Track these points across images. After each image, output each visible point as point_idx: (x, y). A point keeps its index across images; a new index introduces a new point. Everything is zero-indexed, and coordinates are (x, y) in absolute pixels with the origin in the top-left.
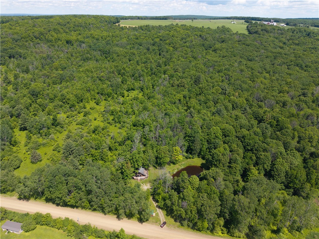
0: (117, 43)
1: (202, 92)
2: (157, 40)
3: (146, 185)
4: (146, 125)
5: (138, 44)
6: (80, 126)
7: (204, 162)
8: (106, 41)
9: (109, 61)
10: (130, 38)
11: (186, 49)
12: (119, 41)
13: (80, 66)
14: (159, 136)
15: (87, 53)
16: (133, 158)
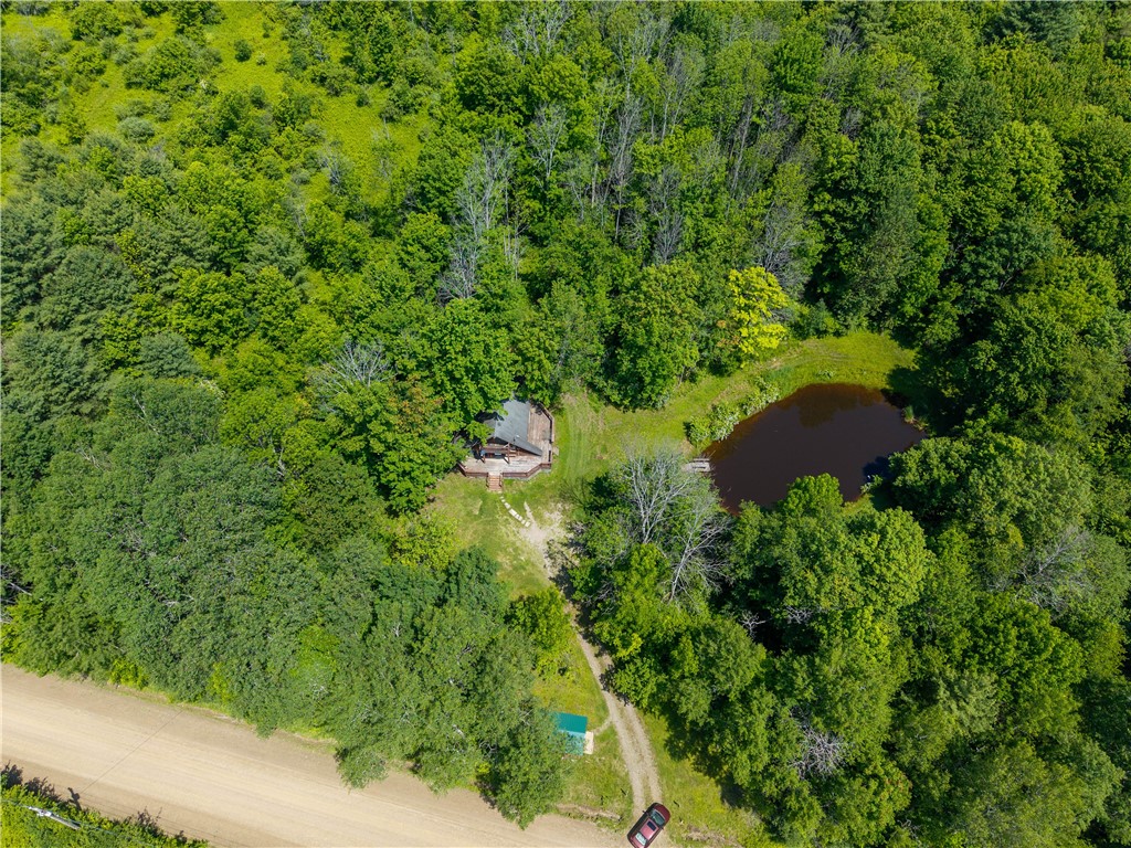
3: (538, 516)
4: (545, 96)
6: (147, 97)
7: (909, 358)
14: (637, 184)
16: (444, 353)
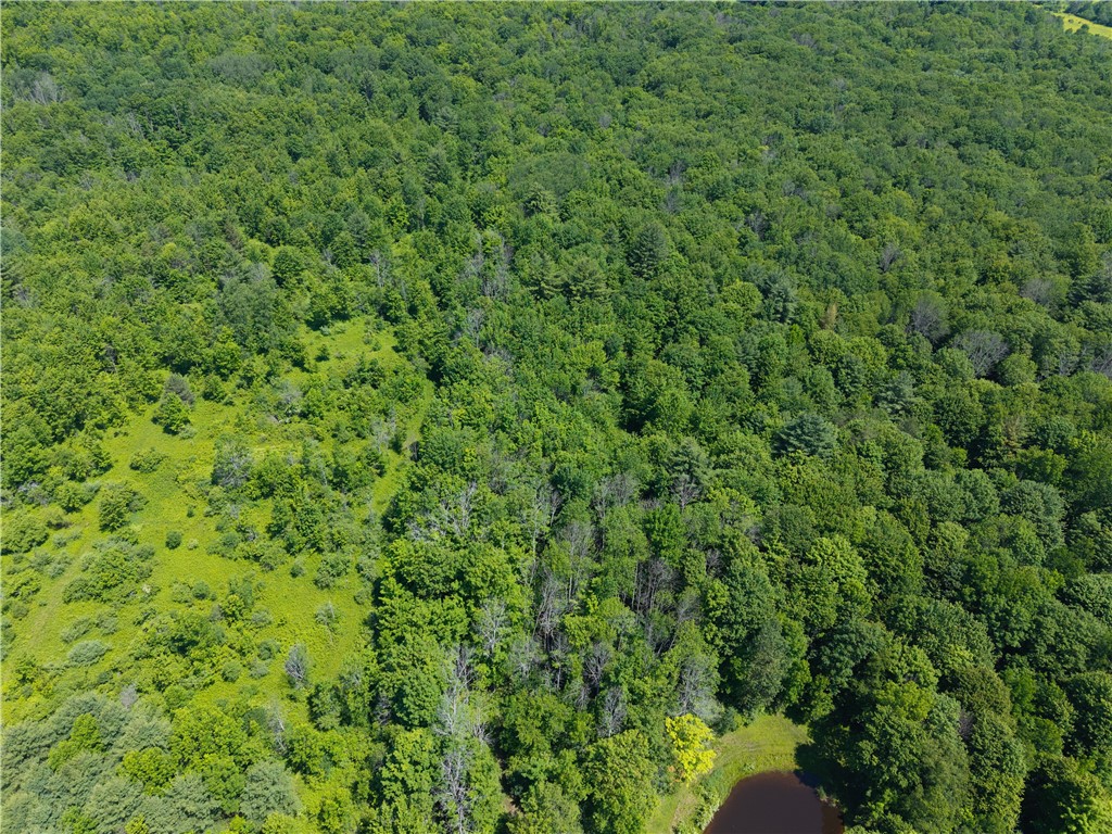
0: (212, 61)
1: (682, 318)
2: (397, 42)
5: (316, 66)
7: (804, 733)
8: (157, 52)
9: (189, 162)
10: (267, 33)
11: (536, 83)
12: (220, 52)
13: (39, 204)
15: (70, 127)
